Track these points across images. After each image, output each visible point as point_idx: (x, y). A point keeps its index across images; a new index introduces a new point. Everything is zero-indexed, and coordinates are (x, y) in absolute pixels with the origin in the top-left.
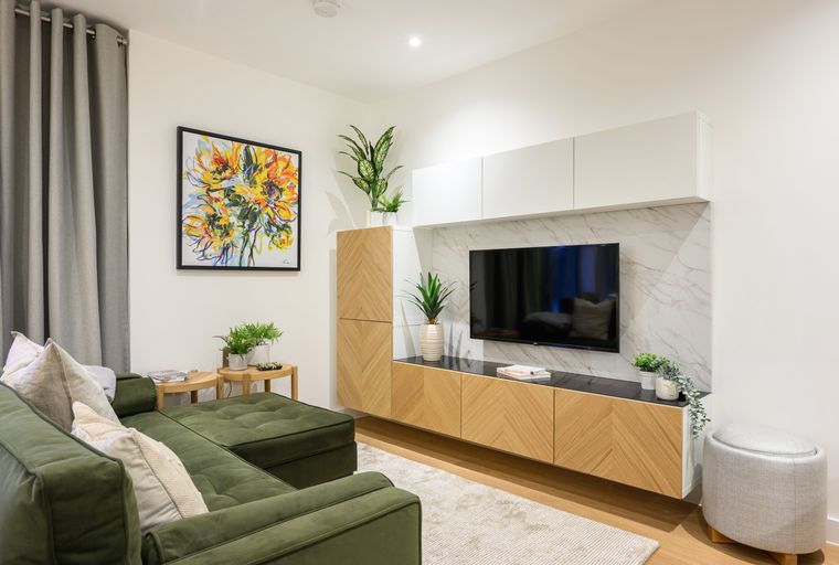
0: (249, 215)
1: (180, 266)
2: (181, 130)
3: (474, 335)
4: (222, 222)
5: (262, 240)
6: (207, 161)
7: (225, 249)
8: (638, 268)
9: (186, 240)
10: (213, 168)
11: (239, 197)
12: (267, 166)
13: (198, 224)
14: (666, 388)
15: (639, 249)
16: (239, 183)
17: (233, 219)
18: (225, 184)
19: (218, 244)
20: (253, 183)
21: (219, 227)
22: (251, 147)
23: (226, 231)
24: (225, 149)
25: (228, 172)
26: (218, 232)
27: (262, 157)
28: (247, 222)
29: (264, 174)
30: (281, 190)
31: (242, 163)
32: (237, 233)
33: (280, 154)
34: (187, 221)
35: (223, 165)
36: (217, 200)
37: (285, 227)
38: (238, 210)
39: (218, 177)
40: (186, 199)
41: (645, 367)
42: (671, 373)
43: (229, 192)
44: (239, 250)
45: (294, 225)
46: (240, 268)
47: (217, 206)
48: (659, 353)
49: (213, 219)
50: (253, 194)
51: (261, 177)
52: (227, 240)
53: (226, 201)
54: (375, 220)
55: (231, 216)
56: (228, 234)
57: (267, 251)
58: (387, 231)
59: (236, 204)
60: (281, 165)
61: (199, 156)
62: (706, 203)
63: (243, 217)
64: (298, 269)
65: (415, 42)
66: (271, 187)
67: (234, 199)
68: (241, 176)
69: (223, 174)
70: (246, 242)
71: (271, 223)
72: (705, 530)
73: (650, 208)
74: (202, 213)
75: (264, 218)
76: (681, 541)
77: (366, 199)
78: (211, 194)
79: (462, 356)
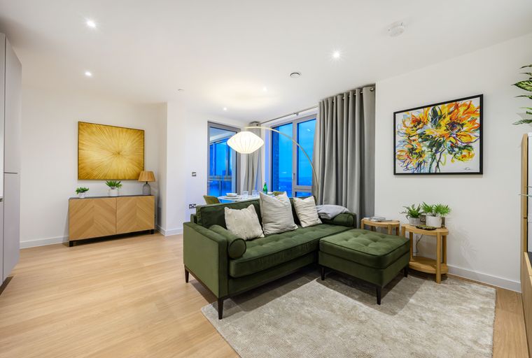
0: (436, 144)
1: (395, 174)
2: (395, 113)
4: (417, 151)
5: (446, 157)
6: (409, 124)
7: (419, 164)
9: (397, 161)
10: (412, 125)
11: (429, 136)
12: (449, 114)
13: (404, 154)
16: (429, 129)
17: (424, 148)
18: (419, 132)
19: (415, 162)
20: (438, 126)
21: (416, 154)
22: (437, 108)
23: (420, 155)
24: (419, 114)
25: (420, 126)
26: (415, 156)
27: (445, 109)
28: (434, 149)
29: (448, 119)
30: (462, 125)
31: (430, 118)
32: (427, 156)
33: (461, 102)
34: (398, 153)
35: (417, 122)
36: (414, 140)
37: (466, 147)
38: (427, 143)
39: (415, 129)
40: (397, 143)
43: (421, 135)
44: (429, 164)
45: (476, 146)
46: (430, 174)
47: (413, 143)
49: (412, 151)
50: (438, 132)
51: (444, 123)
52: (421, 160)
53: (420, 140)
55: (424, 147)
56: (421, 156)
57: (450, 163)
59: (426, 140)
61: (404, 122)
63: (431, 146)
64: (481, 173)
66: (453, 125)
67: (423, 137)
68: (429, 125)
69: (418, 127)
70: (433, 159)
71: (453, 146)
74: (406, 148)
75: (447, 144)
78: (411, 138)
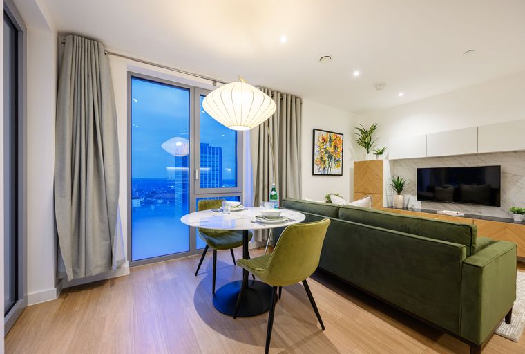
0: (330, 157)
1: (313, 174)
2: (314, 130)
3: (418, 199)
5: (333, 165)
6: (321, 139)
7: (324, 169)
8: (509, 175)
9: (315, 165)
10: (322, 141)
12: (335, 140)
13: (318, 160)
15: (511, 168)
16: (328, 146)
18: (324, 147)
19: (323, 167)
20: (331, 146)
21: (323, 161)
22: (331, 134)
23: (325, 162)
24: (325, 135)
25: (325, 143)
26: (323, 163)
27: (333, 137)
28: (330, 159)
29: (334, 142)
30: (338, 148)
31: (329, 139)
32: (327, 163)
33: (338, 135)
34: (315, 159)
35: (324, 140)
36: (323, 152)
37: (338, 161)
38: (327, 155)
39: (323, 144)
40: (315, 152)
41: (518, 212)
43: (325, 149)
44: (328, 168)
45: (341, 160)
46: (328, 175)
47: (322, 154)
49: (322, 158)
50: (331, 149)
51: (333, 144)
52: (325, 165)
53: (325, 152)
54: (371, 157)
55: (326, 157)
57: (334, 169)
58: (381, 162)
59: (327, 153)
60: (338, 139)
61: (318, 138)
63: (328, 158)
64: (342, 175)
65: (401, 94)
66: (336, 147)
67: (327, 152)
68: (328, 144)
70: (329, 166)
71: (335, 159)
73: (516, 152)
74: (319, 157)
77: (365, 150)
78: (321, 150)
79: (409, 206)
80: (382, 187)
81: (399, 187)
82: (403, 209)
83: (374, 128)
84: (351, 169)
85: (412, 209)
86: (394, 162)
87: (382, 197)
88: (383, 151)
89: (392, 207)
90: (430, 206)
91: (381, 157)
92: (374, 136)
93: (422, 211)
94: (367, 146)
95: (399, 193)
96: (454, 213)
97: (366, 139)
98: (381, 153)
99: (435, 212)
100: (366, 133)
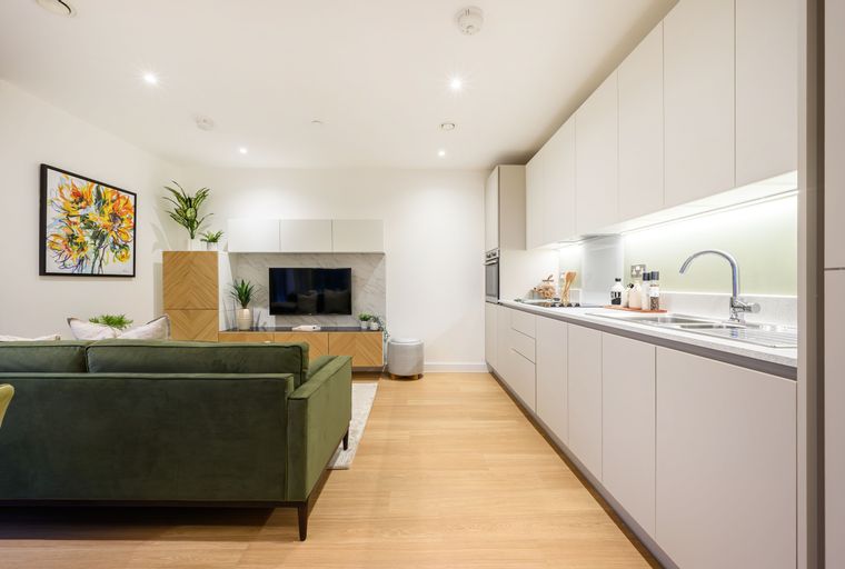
0: (99, 236)
1: (43, 272)
2: (44, 167)
3: (271, 313)
4: (78, 241)
5: (108, 255)
6: (68, 194)
7: (81, 261)
8: (358, 279)
9: (49, 253)
10: (72, 199)
11: (92, 222)
12: (113, 201)
13: (59, 241)
14: (374, 326)
15: (359, 272)
16: (92, 211)
17: (87, 239)
18: (81, 212)
19: (75, 257)
20: (102, 213)
21: (76, 244)
22: (101, 187)
23: (82, 247)
24: (82, 186)
25: (83, 204)
26: (76, 247)
27: (108, 195)
28: (98, 242)
29: (110, 207)
30: (122, 220)
31: (94, 198)
32: (90, 249)
33: (122, 194)
34: (50, 238)
35: (79, 197)
36: (75, 223)
37: (124, 246)
38: (91, 232)
39: (76, 206)
40: (49, 221)
41: (365, 319)
42: (376, 320)
43: (84, 218)
44: (92, 261)
45: (131, 245)
46: (92, 275)
47: (74, 228)
48: (366, 313)
49: (71, 238)
50: (102, 221)
51: (108, 209)
52: (83, 254)
53: (82, 225)
54: (197, 245)
55: (87, 236)
56: (83, 250)
57: (112, 264)
58: (215, 254)
59: (89, 228)
60: (122, 202)
61: (61, 189)
62: (383, 254)
63: (94, 237)
64: (134, 276)
65: (243, 151)
66: (115, 217)
67: (89, 225)
68: (93, 208)
69: (80, 205)
70: (97, 256)
71: (115, 243)
72: (388, 375)
73: (362, 254)
74: (63, 233)
75: (110, 239)
76: (384, 382)
77: (187, 232)
78: (71, 219)
79: (260, 325)
80: (217, 298)
81: (244, 297)
82: (251, 329)
83: (203, 195)
84: (156, 264)
85: (263, 328)
86: (238, 258)
87: (217, 315)
88: (218, 236)
89: (235, 329)
90: (286, 321)
91: (214, 247)
92: (204, 209)
93: (277, 330)
94: (191, 224)
95: (244, 306)
96: (309, 328)
97: (187, 211)
98: (214, 240)
99: (290, 330)
100: (188, 202)
